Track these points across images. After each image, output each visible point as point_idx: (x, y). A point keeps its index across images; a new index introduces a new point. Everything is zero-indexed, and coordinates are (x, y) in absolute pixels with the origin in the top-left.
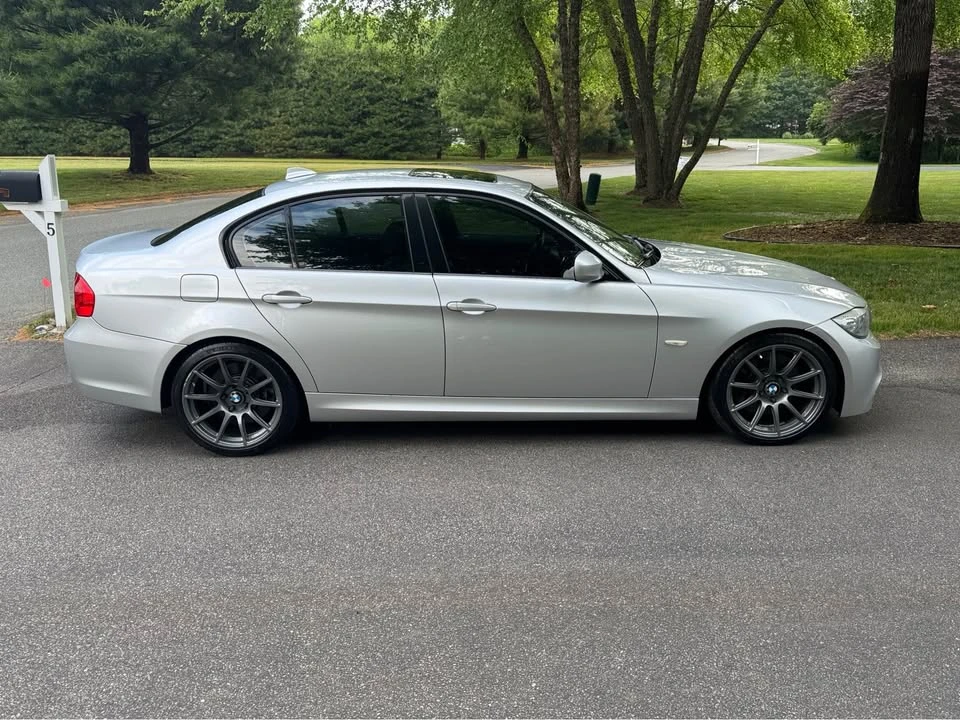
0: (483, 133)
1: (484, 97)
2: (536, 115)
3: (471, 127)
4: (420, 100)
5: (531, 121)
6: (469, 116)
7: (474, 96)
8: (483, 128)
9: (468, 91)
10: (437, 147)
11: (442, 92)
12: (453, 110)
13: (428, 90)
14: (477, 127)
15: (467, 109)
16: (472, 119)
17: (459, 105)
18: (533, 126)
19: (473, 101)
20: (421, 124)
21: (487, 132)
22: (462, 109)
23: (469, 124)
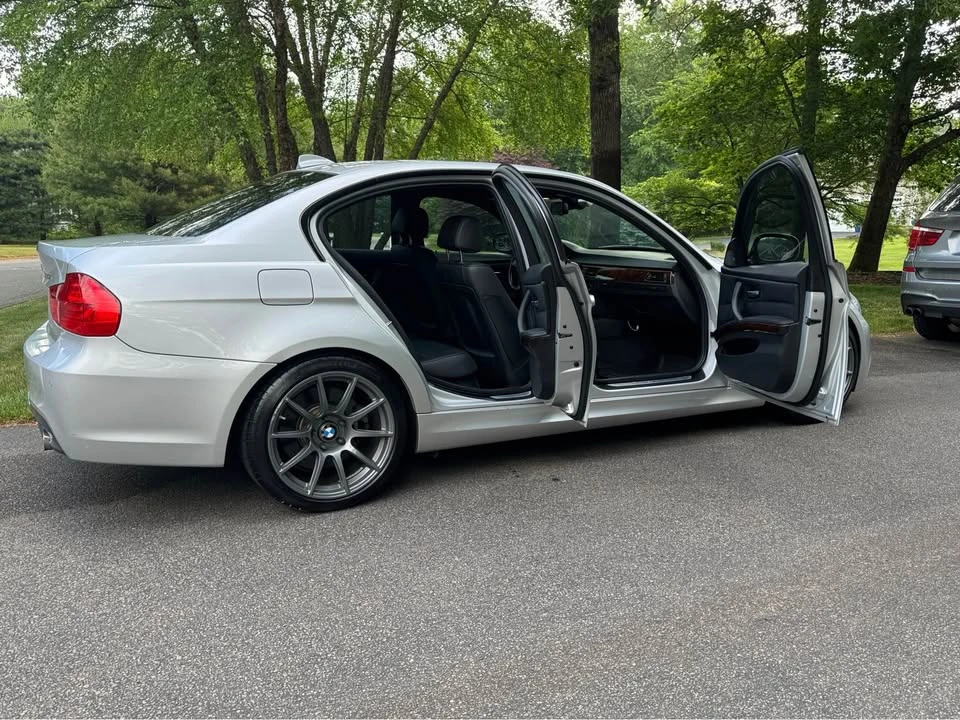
0: (105, 213)
1: (103, 176)
2: (167, 196)
3: (89, 207)
4: (16, 177)
5: (162, 203)
6: (85, 195)
7: (91, 175)
8: (105, 208)
9: (82, 169)
10: (41, 229)
11: (46, 170)
12: (64, 188)
13: (26, 167)
14: (97, 207)
15: (81, 188)
16: (89, 199)
17: (70, 184)
18: (164, 207)
19: (91, 180)
20: (18, 204)
21: (110, 213)
22: (75, 188)
23: (86, 204)
